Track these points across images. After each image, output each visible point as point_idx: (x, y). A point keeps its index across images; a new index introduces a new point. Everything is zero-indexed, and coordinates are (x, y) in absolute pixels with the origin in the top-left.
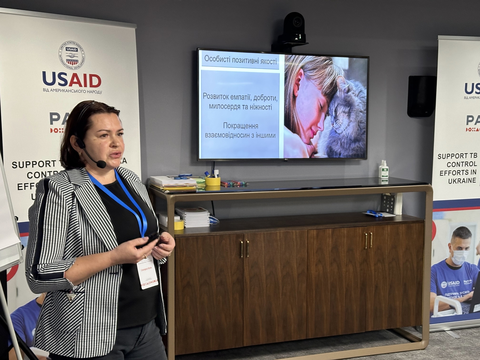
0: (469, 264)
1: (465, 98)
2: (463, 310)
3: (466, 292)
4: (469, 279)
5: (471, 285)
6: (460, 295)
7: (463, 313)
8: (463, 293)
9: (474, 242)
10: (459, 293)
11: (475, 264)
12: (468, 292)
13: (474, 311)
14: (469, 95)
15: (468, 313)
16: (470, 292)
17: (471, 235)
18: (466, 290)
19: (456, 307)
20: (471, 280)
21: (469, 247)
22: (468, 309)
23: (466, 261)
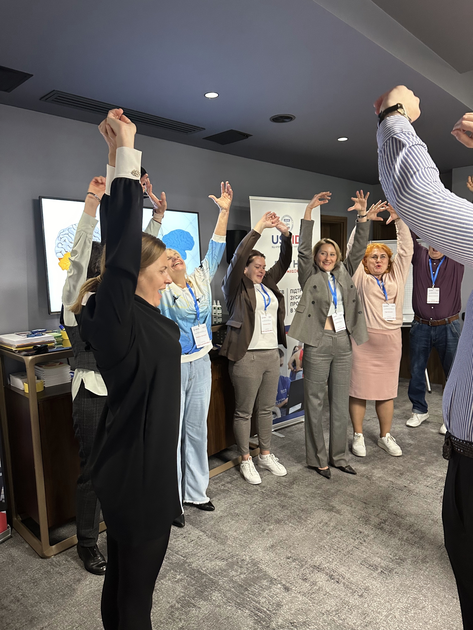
0: (283, 377)
1: (272, 247)
2: (281, 413)
3: (283, 399)
4: (284, 389)
5: (286, 393)
6: (279, 402)
7: (282, 416)
8: (281, 400)
9: (286, 360)
10: (278, 401)
11: (287, 376)
12: (284, 398)
13: (290, 413)
14: (275, 245)
15: (285, 415)
16: (286, 398)
17: (284, 354)
18: (283, 398)
19: (276, 413)
20: (286, 390)
21: (283, 364)
22: (285, 413)
23: (281, 375)
